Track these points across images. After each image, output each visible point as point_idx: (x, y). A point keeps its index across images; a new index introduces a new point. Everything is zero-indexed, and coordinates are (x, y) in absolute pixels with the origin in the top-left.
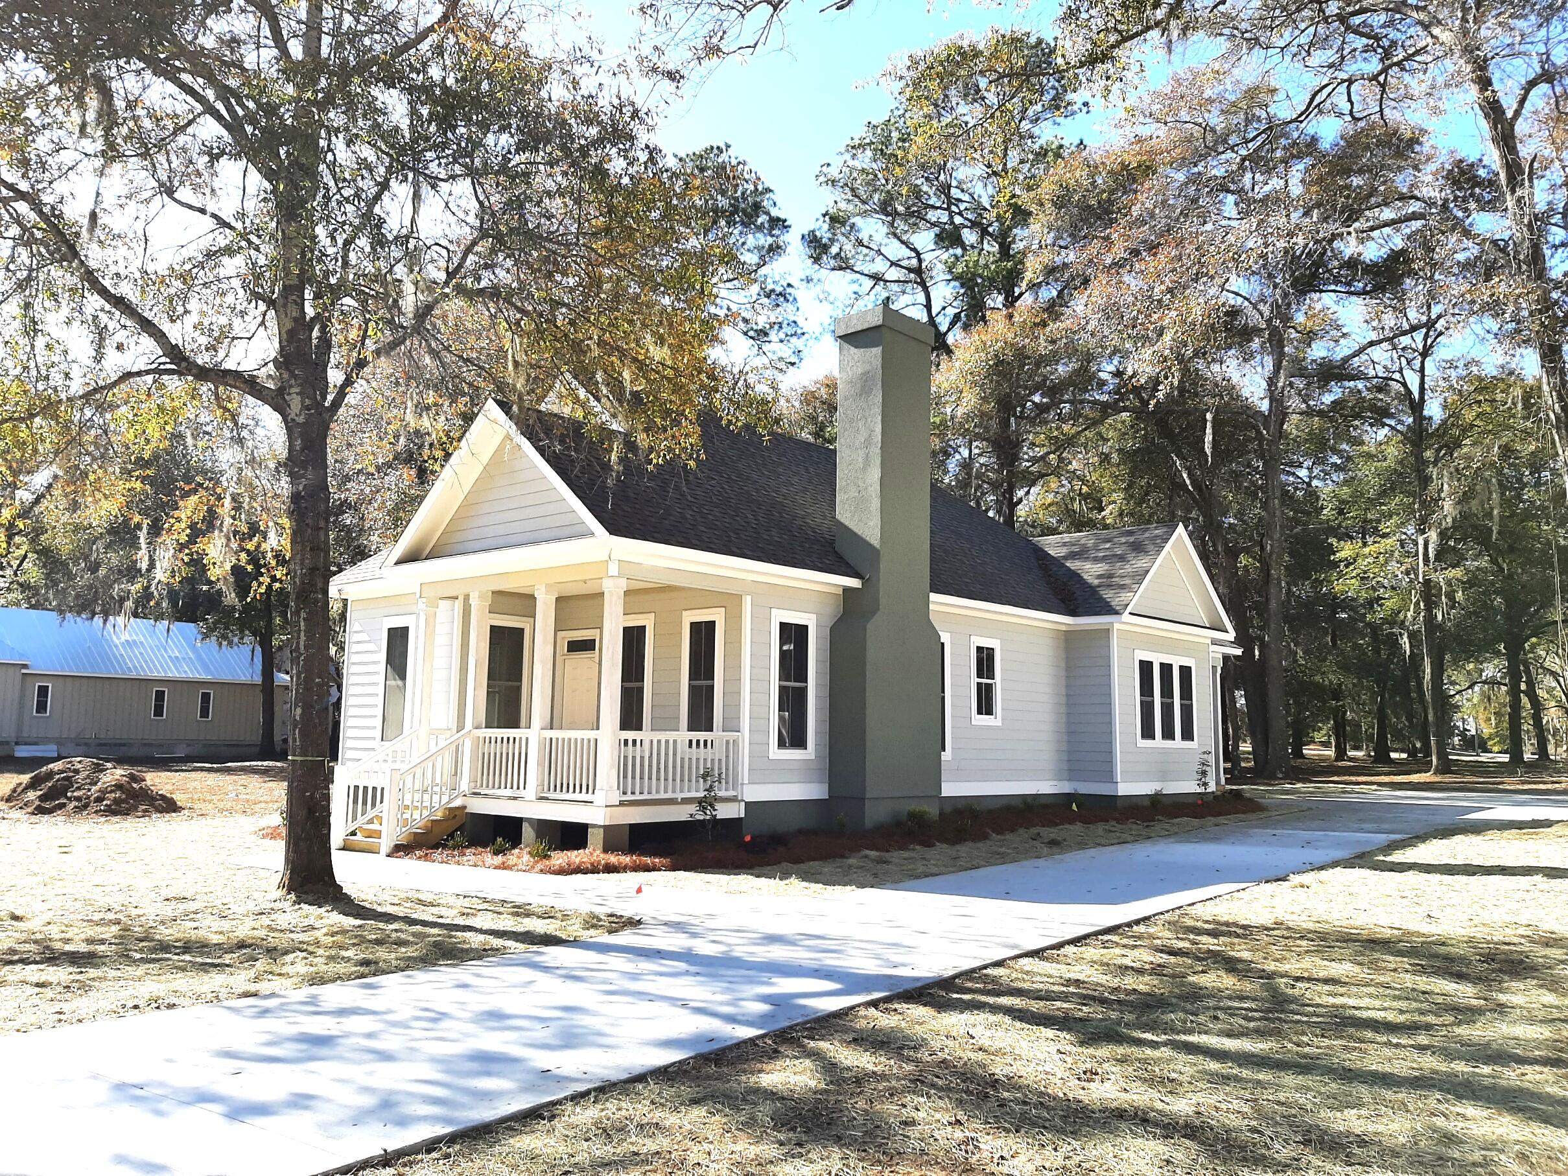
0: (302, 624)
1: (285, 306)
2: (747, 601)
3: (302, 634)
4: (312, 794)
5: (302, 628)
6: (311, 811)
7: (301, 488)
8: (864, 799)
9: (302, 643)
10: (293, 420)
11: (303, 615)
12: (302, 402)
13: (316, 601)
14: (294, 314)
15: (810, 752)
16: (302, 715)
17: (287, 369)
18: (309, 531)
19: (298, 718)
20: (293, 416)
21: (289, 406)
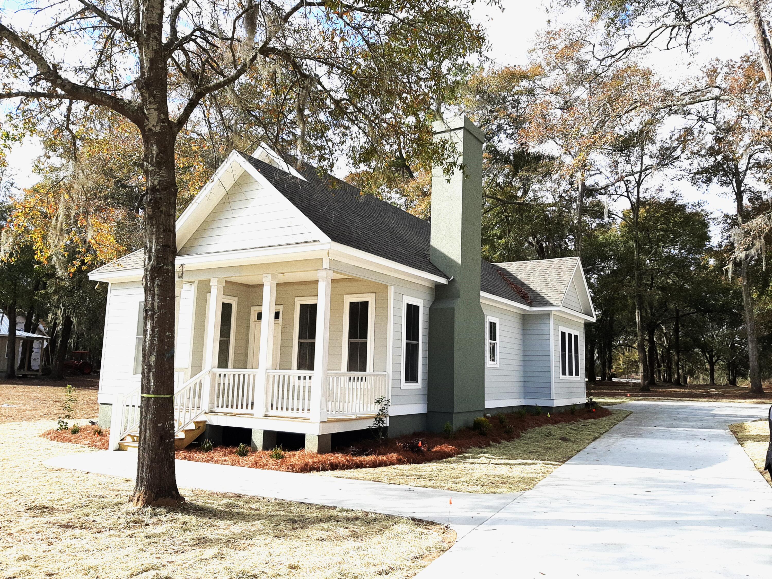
0: (156, 289)
1: (147, 40)
2: (392, 290)
3: (156, 297)
4: (164, 425)
5: (156, 292)
6: (162, 438)
7: (156, 183)
8: (452, 413)
9: (156, 305)
10: (150, 130)
11: (157, 282)
12: (159, 116)
13: (168, 271)
14: (155, 47)
15: (419, 385)
16: (157, 360)
17: (148, 89)
18: (163, 216)
19: (152, 363)
20: (150, 126)
21: (147, 119)
